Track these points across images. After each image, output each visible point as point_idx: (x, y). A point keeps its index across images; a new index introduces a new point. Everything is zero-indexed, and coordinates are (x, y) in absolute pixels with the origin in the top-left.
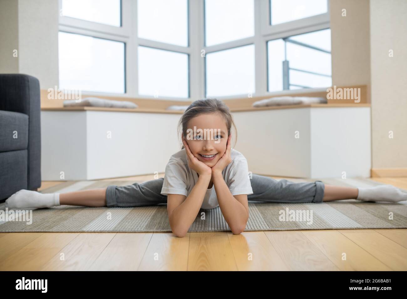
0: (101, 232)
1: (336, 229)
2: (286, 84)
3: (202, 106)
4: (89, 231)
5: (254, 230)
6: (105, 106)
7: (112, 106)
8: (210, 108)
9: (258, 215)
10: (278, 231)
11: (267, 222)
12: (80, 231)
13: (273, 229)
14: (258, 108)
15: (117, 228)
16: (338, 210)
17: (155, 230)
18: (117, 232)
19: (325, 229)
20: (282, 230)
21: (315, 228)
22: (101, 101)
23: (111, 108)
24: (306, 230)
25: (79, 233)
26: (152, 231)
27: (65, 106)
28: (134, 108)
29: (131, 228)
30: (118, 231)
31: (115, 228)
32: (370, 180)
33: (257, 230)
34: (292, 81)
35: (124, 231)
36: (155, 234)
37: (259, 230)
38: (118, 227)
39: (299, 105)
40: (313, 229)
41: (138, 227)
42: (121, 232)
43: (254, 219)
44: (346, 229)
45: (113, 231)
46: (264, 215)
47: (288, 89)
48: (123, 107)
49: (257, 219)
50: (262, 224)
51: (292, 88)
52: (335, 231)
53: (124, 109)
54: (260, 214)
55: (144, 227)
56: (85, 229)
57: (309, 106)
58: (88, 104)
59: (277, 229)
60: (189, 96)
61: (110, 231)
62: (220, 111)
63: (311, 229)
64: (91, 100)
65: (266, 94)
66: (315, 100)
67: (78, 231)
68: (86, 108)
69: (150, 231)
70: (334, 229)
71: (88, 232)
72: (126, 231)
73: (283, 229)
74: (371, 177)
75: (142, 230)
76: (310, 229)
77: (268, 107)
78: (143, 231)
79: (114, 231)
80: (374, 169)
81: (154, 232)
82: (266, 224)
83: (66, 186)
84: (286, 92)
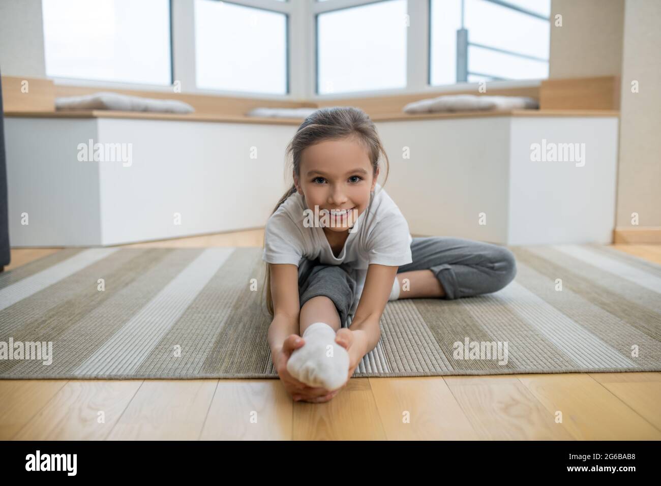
0: (110, 379)
1: (586, 373)
2: (463, 71)
3: (324, 124)
4: (86, 376)
5: (423, 375)
6: (134, 109)
7: (146, 110)
8: (340, 128)
9: (425, 334)
10: (471, 377)
11: (446, 353)
12: (67, 376)
13: (461, 372)
14: (414, 115)
15: (144, 369)
16: (576, 321)
17: (221, 375)
18: (145, 379)
19: (565, 371)
20: (480, 374)
21: (545, 370)
22: (126, 100)
23: (143, 113)
24: (529, 373)
25: (64, 382)
26: (215, 375)
27: (58, 108)
28: (187, 112)
29: (173, 367)
30: (146, 376)
31: (141, 367)
32: (612, 248)
33: (429, 374)
34: (472, 66)
35: (158, 376)
36: (222, 384)
37: (432, 374)
38: (147, 364)
39: (488, 111)
40: (541, 372)
41: (188, 365)
42: (153, 379)
43: (420, 343)
44: (607, 372)
45: (135, 377)
46: (437, 333)
47: (466, 80)
48: (167, 111)
49: (426, 344)
50: (438, 357)
51: (472, 79)
52: (586, 376)
53: (168, 115)
54: (428, 330)
55: (201, 364)
56: (77, 373)
57: (507, 114)
58: (101, 106)
59: (469, 372)
60: (288, 91)
61: (130, 377)
62: (357, 133)
63: (537, 372)
64: (106, 97)
65: (426, 89)
66: (518, 101)
67: (64, 377)
68: (95, 113)
69: (211, 377)
70: (583, 373)
71: (83, 379)
72: (163, 377)
73: (481, 372)
74: (614, 242)
75: (196, 374)
76: (534, 372)
77: (432, 113)
78: (198, 376)
79: (138, 377)
80: (620, 229)
81: (219, 379)
82: (444, 357)
83: (61, 259)
84: (462, 86)
